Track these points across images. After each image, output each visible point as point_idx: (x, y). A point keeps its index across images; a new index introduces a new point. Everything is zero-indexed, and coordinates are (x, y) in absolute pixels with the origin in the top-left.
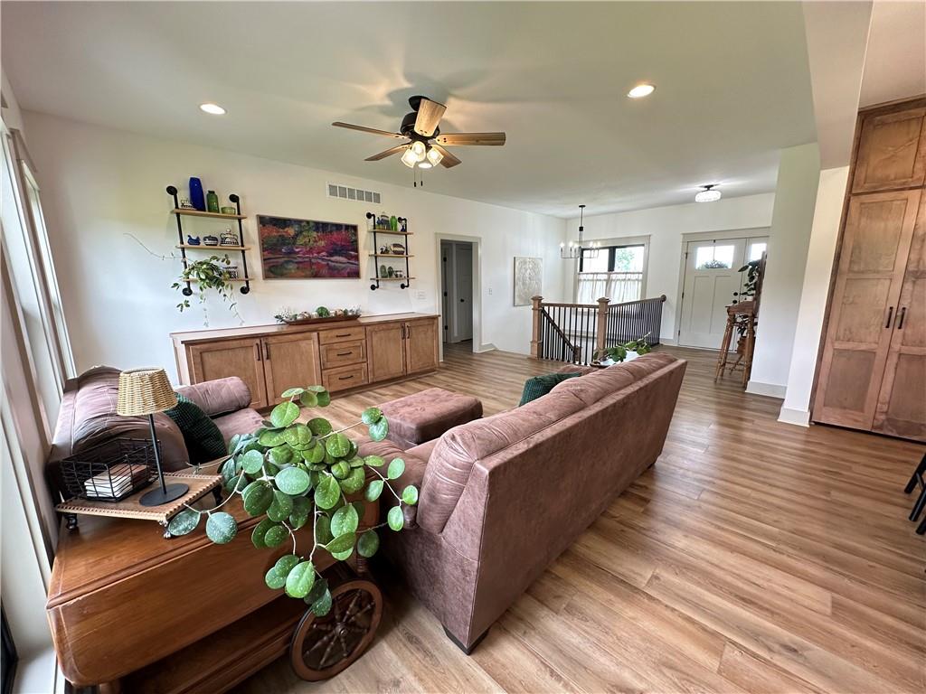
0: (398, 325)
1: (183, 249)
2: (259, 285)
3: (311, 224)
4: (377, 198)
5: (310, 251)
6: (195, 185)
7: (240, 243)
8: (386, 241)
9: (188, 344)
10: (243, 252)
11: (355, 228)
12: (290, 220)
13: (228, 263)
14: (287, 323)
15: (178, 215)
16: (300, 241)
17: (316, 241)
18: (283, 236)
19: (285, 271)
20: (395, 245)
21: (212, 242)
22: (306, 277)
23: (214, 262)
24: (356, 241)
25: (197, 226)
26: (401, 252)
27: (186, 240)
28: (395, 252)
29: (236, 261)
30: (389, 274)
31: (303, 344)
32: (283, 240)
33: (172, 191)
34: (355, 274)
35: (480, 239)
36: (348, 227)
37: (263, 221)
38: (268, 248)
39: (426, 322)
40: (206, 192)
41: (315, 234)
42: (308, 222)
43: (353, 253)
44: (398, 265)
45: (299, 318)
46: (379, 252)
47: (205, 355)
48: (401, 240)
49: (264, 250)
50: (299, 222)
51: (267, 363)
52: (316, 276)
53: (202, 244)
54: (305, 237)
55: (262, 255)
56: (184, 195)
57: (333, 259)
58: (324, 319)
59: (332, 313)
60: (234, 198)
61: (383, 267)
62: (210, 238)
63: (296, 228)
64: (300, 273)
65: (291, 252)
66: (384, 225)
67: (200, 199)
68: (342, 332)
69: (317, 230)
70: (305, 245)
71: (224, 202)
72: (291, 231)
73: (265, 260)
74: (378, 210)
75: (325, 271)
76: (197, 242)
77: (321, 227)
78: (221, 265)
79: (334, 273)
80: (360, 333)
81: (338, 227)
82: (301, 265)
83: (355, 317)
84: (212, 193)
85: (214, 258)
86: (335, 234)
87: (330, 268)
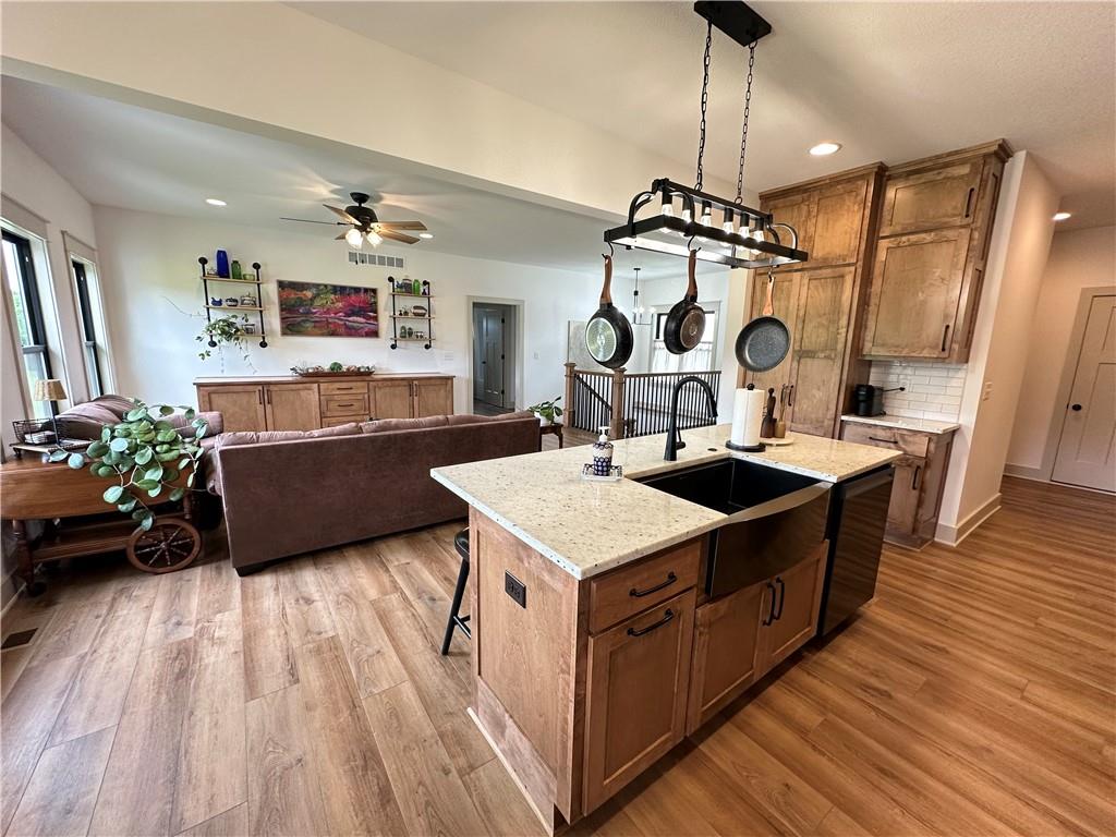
0: (405, 383)
1: (208, 309)
2: (278, 341)
3: (329, 288)
4: (400, 263)
5: (328, 312)
6: (222, 257)
7: (258, 303)
8: (407, 303)
9: (199, 386)
10: (261, 312)
11: (374, 291)
12: (308, 284)
13: (247, 321)
14: (301, 374)
15: (205, 281)
16: (318, 302)
17: (333, 303)
18: (301, 298)
19: (303, 329)
20: (415, 308)
21: (233, 303)
22: (323, 335)
23: (233, 320)
24: (375, 303)
25: (222, 289)
26: (422, 314)
27: (210, 301)
28: (415, 314)
29: (254, 320)
30: (408, 334)
31: (303, 393)
32: (301, 302)
33: (203, 261)
34: (374, 334)
35: (523, 301)
36: (366, 290)
37: (281, 284)
38: (287, 309)
39: (438, 382)
40: (230, 262)
41: (332, 296)
42: (326, 286)
43: (371, 314)
44: (419, 326)
45: (310, 371)
46: (397, 313)
47: (213, 396)
48: (423, 302)
49: (282, 310)
50: (317, 286)
51: (268, 407)
52: (333, 334)
53: (224, 304)
54: (322, 299)
55: (281, 315)
56: (212, 265)
57: (350, 319)
58: (336, 373)
59: (344, 369)
60: (256, 266)
61: (403, 328)
62: (231, 300)
63: (314, 291)
64: (316, 330)
65: (308, 313)
66: (407, 288)
67: (225, 268)
68: (344, 385)
69: (335, 292)
70: (322, 306)
71: (248, 270)
72: (309, 294)
73: (283, 319)
74: (400, 275)
75: (342, 330)
76: (220, 303)
77: (340, 290)
78: (239, 322)
79: (351, 332)
80: (363, 387)
81: (357, 290)
82: (317, 324)
83: (369, 373)
84: (236, 262)
85: (233, 316)
86: (353, 297)
87: (347, 327)
